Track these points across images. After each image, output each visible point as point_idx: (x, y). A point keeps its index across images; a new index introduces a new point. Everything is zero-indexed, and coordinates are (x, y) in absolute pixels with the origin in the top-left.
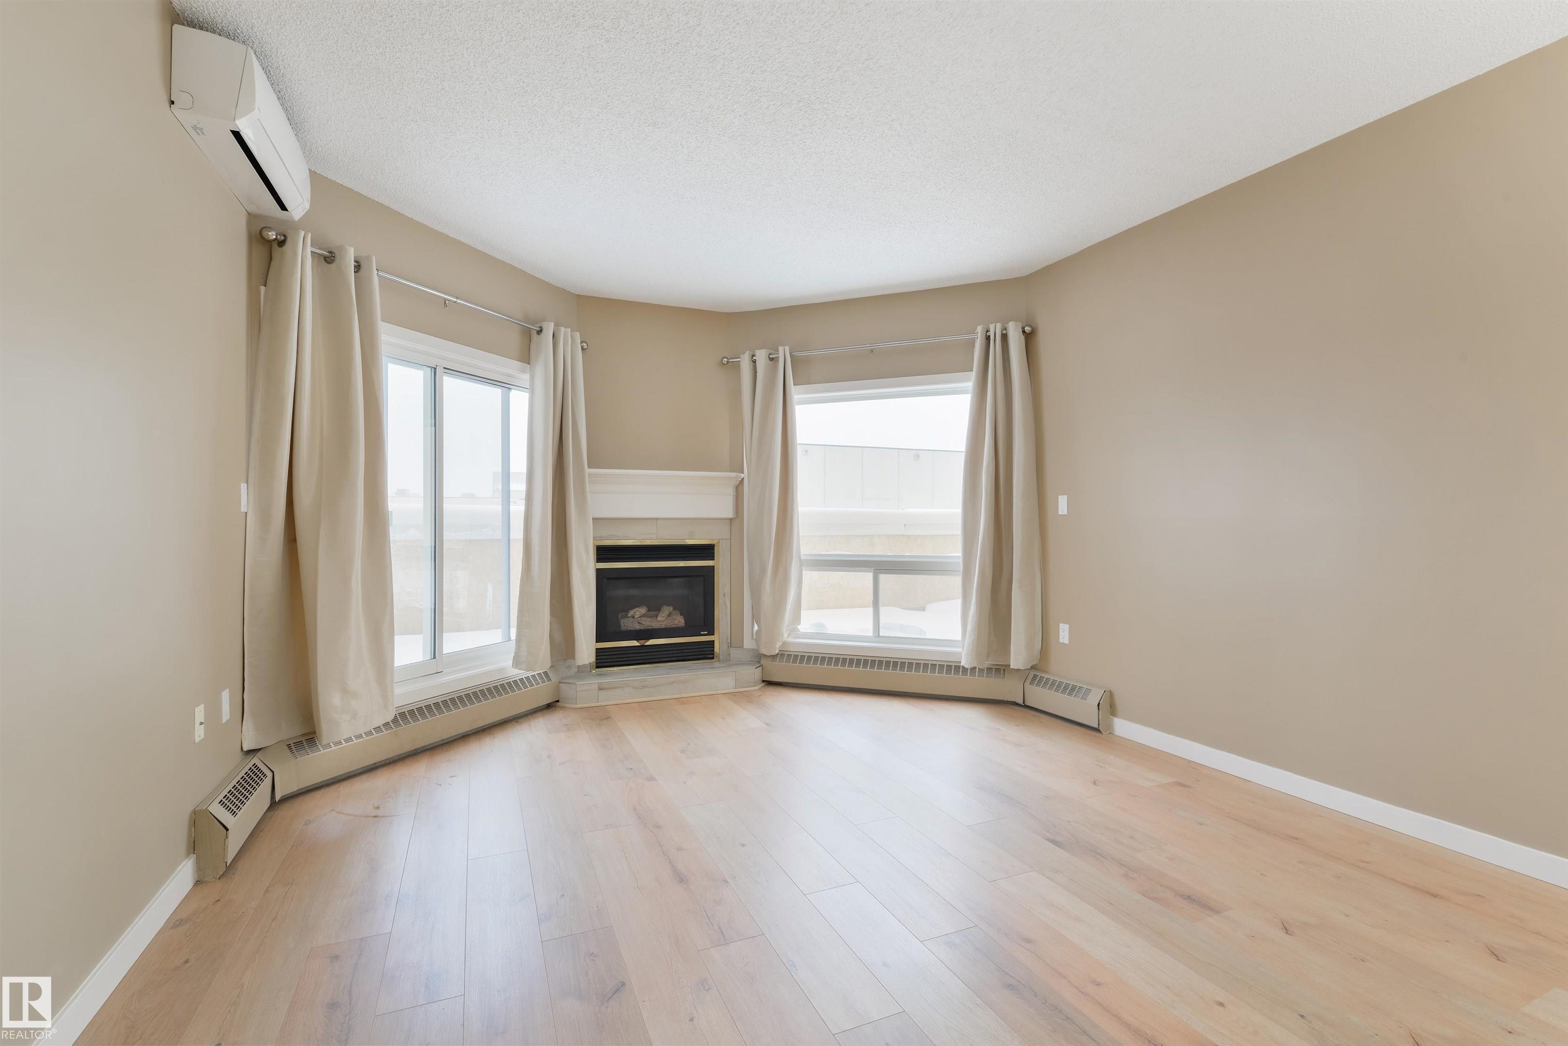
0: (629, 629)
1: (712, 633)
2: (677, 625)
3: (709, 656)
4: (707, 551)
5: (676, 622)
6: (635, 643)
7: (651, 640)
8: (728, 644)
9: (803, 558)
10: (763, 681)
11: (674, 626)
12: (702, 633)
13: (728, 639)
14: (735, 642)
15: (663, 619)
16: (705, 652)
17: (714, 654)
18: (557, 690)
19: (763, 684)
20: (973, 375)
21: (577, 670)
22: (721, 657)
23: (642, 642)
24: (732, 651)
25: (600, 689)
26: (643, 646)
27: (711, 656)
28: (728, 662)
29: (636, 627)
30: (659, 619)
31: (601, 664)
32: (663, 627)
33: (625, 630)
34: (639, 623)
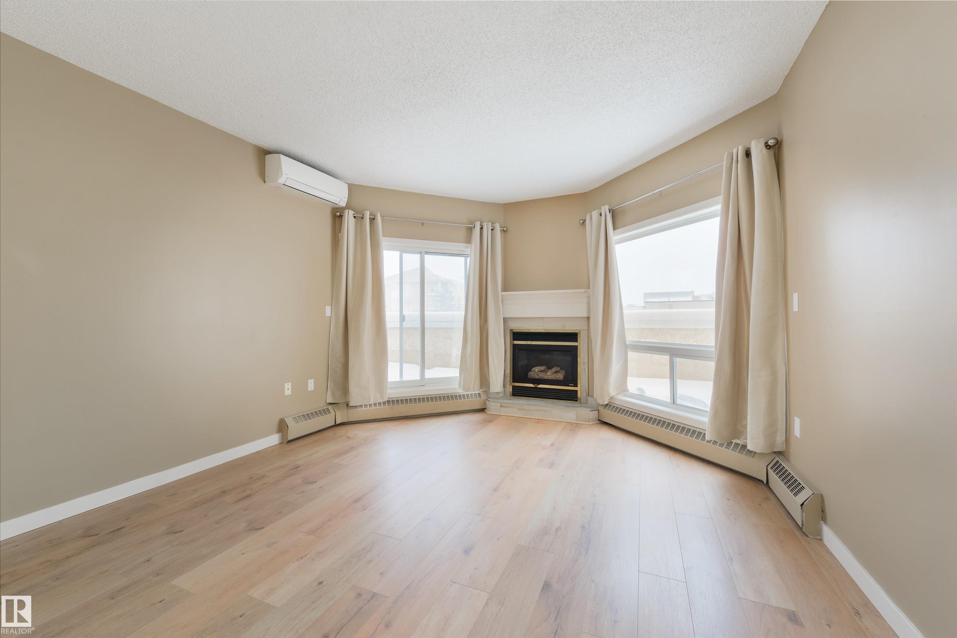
0: (532, 377)
1: (576, 385)
2: (558, 379)
3: (574, 399)
4: (573, 336)
5: (558, 377)
6: (531, 385)
7: (540, 385)
8: (587, 393)
9: (627, 343)
10: (599, 420)
11: (556, 379)
12: (570, 385)
13: (586, 391)
14: (590, 394)
15: (550, 374)
16: (572, 397)
17: (577, 398)
18: (485, 403)
19: (599, 422)
20: (720, 198)
21: (503, 395)
22: (582, 401)
23: (536, 385)
24: (589, 398)
25: (501, 406)
26: (536, 388)
27: (576, 399)
28: (585, 404)
29: (536, 377)
30: (548, 374)
31: (515, 394)
32: (550, 378)
33: (530, 378)
34: (537, 375)
